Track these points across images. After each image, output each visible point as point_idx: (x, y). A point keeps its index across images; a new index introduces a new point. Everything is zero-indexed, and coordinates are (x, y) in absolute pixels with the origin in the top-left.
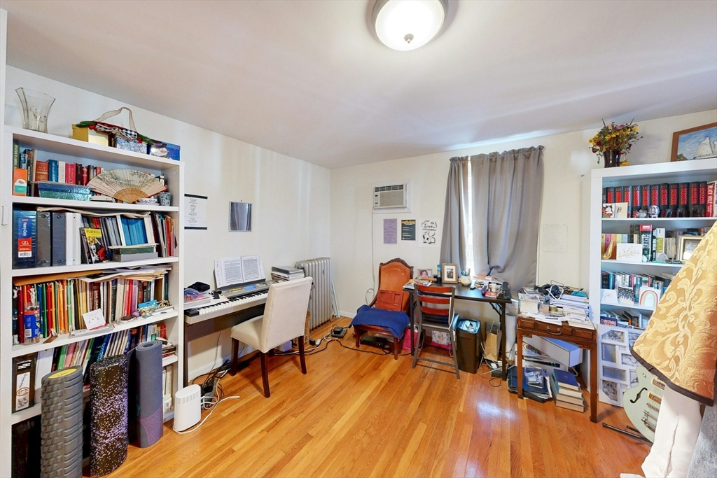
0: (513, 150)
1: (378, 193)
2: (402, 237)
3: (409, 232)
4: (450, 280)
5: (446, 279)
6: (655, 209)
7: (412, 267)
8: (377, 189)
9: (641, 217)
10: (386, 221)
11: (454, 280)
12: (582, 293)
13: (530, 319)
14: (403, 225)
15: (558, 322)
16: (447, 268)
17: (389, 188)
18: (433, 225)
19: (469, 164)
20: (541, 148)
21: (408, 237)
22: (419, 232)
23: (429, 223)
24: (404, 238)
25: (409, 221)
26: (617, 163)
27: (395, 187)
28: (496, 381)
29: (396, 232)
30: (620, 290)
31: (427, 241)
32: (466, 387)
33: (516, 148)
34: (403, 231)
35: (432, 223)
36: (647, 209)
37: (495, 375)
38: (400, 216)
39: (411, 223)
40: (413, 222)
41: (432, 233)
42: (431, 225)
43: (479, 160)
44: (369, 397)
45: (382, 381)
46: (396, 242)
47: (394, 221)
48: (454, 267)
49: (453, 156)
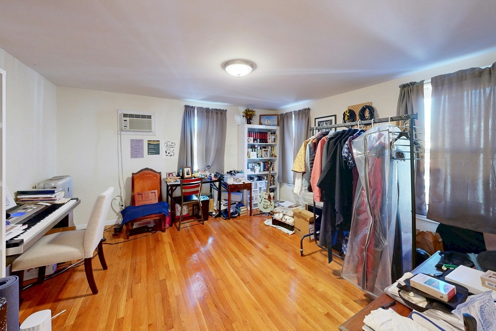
0: (216, 109)
1: (127, 119)
2: (148, 152)
3: (154, 148)
4: (188, 176)
5: (186, 176)
6: (259, 140)
7: (160, 173)
8: (125, 115)
9: (255, 143)
10: (132, 141)
11: (190, 176)
12: (241, 172)
13: (233, 185)
14: (149, 144)
15: (241, 183)
16: (186, 170)
17: (138, 116)
18: (173, 145)
19: (196, 111)
20: (226, 110)
21: (154, 152)
22: (162, 149)
23: (170, 143)
24: (150, 153)
25: (154, 141)
26: (250, 123)
27: (144, 117)
28: (218, 219)
29: (143, 149)
30: (251, 169)
31: (168, 154)
32: (209, 225)
33: (218, 109)
34: (149, 149)
35: (172, 143)
36: (257, 140)
37: (216, 217)
38: (146, 137)
39: (156, 143)
40: (158, 142)
41: (172, 149)
42: (171, 144)
43: (200, 109)
44: (172, 251)
45: (170, 243)
46: (143, 157)
47: (141, 141)
48: (189, 169)
49: (187, 105)
